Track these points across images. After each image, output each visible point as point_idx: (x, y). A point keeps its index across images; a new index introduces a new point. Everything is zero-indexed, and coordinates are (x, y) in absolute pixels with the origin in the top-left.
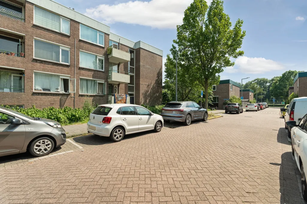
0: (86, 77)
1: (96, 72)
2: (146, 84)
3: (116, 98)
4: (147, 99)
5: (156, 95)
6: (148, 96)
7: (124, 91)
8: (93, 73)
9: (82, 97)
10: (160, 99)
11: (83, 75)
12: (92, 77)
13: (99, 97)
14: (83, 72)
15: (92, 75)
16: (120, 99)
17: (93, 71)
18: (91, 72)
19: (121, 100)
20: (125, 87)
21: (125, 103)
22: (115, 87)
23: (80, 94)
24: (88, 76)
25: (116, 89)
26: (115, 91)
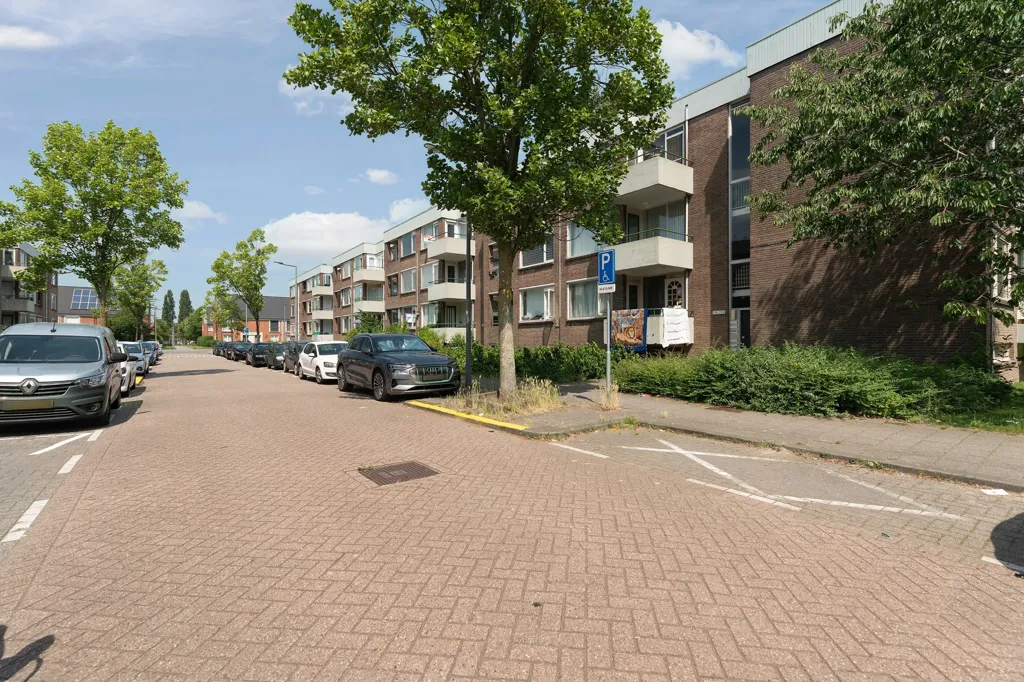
0: (577, 277)
1: (595, 258)
3: (613, 324)
8: (588, 264)
9: (570, 325)
11: (573, 276)
12: (586, 274)
13: (601, 324)
14: (572, 267)
15: (586, 270)
16: (624, 326)
17: (589, 259)
18: (586, 262)
19: (629, 328)
21: (639, 338)
22: (672, 283)
23: (569, 319)
24: (580, 275)
25: (675, 291)
26: (670, 298)
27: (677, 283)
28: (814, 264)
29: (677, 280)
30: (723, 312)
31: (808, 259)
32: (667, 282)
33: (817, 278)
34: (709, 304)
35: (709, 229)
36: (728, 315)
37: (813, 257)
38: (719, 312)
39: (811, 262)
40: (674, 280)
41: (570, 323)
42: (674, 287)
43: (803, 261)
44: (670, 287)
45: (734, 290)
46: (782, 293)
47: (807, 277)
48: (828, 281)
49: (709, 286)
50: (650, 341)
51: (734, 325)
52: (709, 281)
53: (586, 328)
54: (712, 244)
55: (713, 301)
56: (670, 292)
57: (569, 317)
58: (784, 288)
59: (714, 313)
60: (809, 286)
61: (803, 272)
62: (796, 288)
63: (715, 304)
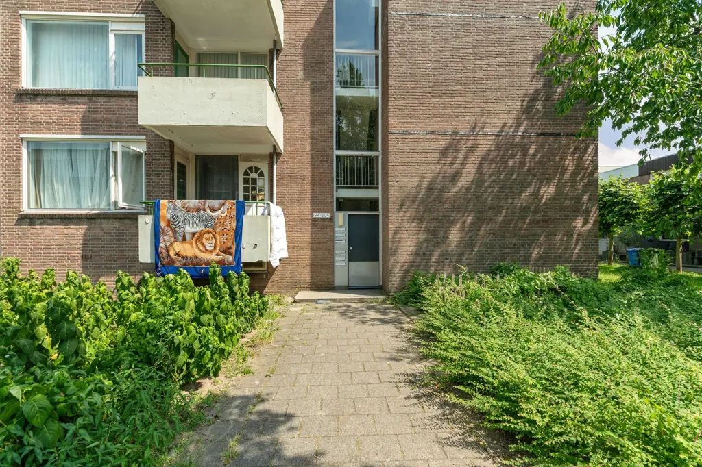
0: (49, 131)
1: (102, 100)
2: (437, 128)
3: (163, 224)
4: (452, 223)
5: (536, 195)
6: (460, 206)
7: (307, 185)
8: (82, 108)
9: (32, 224)
10: (579, 222)
11: (37, 125)
12: (78, 128)
13: (116, 224)
14: (34, 109)
15: (77, 118)
16: (189, 229)
17: (85, 99)
18: (77, 103)
19: (202, 234)
20: (313, 166)
21: (226, 251)
22: (250, 168)
23: (25, 209)
24: (60, 126)
25: (254, 181)
26: (246, 190)
27: (257, 169)
28: (463, 164)
29: (258, 165)
30: (327, 215)
31: (456, 157)
32: (243, 166)
33: (466, 179)
34: (308, 204)
35: (308, 103)
36: (332, 219)
37: (461, 157)
38: (321, 215)
39: (458, 161)
40: (253, 164)
41: (30, 219)
42: (254, 175)
43: (450, 159)
44: (246, 173)
45: (338, 188)
46: (428, 196)
47: (454, 178)
48: (478, 182)
49: (309, 179)
50: (248, 256)
51: (340, 232)
52: (307, 173)
53: (78, 231)
54: (313, 124)
55: (314, 199)
56: (246, 181)
57: (27, 206)
58: (430, 189)
59: (316, 215)
60: (456, 189)
61: (450, 171)
62: (443, 189)
63: (317, 203)
